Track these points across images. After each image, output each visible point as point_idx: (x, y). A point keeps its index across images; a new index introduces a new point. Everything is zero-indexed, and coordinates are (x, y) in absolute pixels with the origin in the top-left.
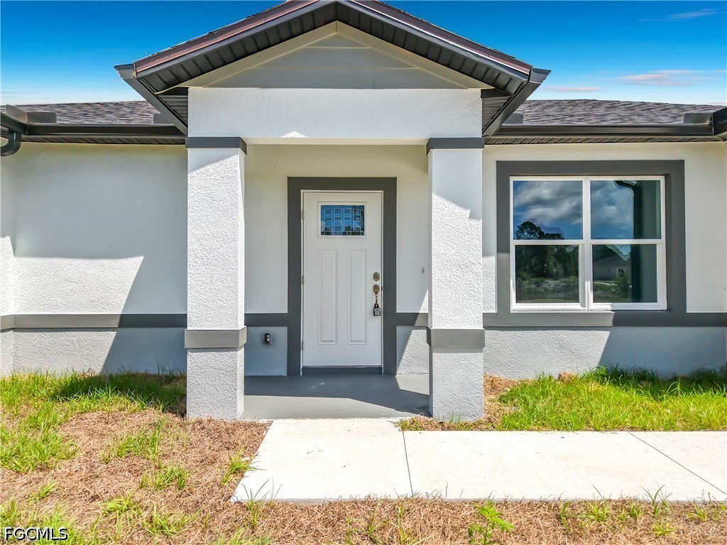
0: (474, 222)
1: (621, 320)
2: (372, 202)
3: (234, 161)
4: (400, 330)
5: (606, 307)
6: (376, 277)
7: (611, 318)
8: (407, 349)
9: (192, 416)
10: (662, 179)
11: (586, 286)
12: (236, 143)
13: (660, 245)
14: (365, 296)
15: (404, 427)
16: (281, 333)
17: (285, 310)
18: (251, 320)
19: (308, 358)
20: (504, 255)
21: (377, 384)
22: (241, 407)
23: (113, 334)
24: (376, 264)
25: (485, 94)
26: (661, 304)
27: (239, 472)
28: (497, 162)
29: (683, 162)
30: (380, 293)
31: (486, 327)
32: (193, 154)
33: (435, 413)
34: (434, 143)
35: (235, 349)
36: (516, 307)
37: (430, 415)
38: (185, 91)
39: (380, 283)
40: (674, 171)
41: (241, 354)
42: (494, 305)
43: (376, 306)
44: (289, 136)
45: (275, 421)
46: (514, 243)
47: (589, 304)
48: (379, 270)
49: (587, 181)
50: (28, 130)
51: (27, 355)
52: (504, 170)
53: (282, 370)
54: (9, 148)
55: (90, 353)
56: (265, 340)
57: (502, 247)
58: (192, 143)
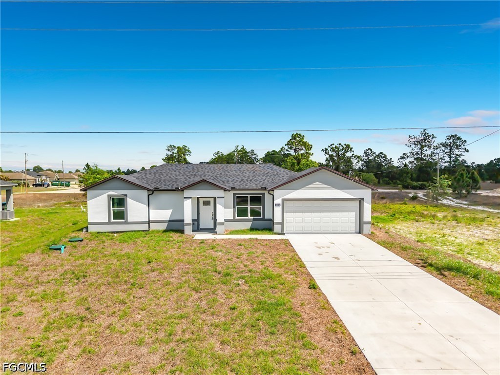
0: (223, 208)
1: (254, 220)
2: (212, 201)
3: (190, 200)
5: (252, 217)
7: (252, 219)
8: (217, 225)
9: (185, 234)
10: (262, 196)
11: (249, 214)
12: (191, 198)
13: (262, 207)
14: (211, 216)
15: (213, 235)
16: (196, 223)
17: (197, 219)
18: (193, 220)
19: (201, 227)
20: (235, 209)
21: (212, 231)
22: (192, 233)
23: (168, 223)
25: (224, 191)
26: (262, 217)
27: (193, 237)
29: (265, 193)
30: (213, 216)
32: (185, 199)
33: (218, 233)
34: (218, 198)
36: (237, 218)
38: (184, 191)
39: (213, 214)
40: (263, 194)
41: (191, 226)
42: (232, 217)
43: (212, 218)
44: (198, 196)
45: (196, 234)
46: (236, 207)
47: (249, 217)
48: (213, 212)
49: (249, 196)
50: (155, 190)
51: (154, 227)
52: (234, 194)
53: (196, 229)
54: (152, 194)
55: (164, 226)
56: (193, 224)
57: (234, 207)
58: (185, 198)
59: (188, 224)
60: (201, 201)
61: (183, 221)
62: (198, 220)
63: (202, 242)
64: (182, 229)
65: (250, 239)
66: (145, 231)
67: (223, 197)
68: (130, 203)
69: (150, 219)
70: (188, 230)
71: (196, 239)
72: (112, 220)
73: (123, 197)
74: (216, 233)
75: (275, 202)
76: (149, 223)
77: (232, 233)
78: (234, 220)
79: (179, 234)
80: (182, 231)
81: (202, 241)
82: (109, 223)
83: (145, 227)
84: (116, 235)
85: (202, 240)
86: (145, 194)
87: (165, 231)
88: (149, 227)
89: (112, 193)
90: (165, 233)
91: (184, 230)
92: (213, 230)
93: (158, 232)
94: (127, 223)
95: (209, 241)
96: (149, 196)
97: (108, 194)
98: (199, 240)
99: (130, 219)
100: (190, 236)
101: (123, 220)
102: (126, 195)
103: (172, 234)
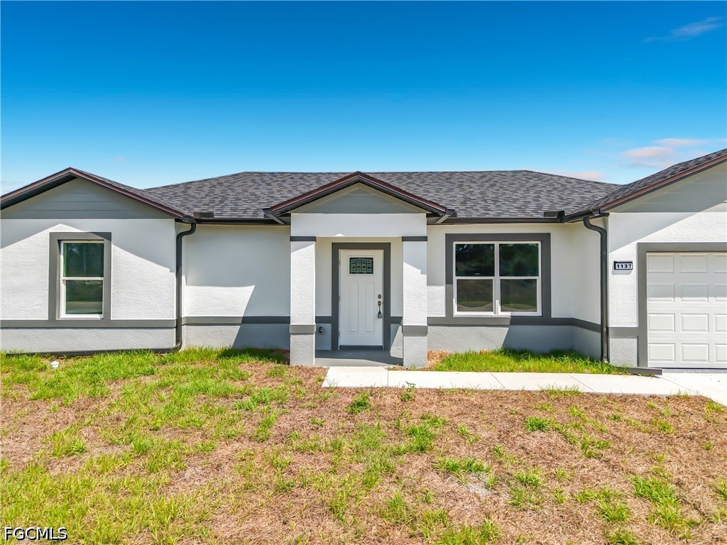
0: (423, 275)
1: (515, 321)
2: (378, 256)
3: (311, 247)
4: (393, 326)
5: (508, 314)
6: (379, 297)
7: (509, 320)
8: (397, 336)
9: (293, 364)
10: (539, 243)
11: (497, 303)
12: (313, 239)
13: (539, 279)
14: (374, 307)
15: (389, 369)
16: (328, 327)
18: (319, 319)
19: (343, 341)
20: (450, 285)
22: (314, 362)
23: (239, 327)
24: (380, 290)
25: (428, 216)
26: (539, 313)
27: (321, 380)
28: (446, 234)
29: (550, 234)
30: (382, 306)
31: (429, 325)
32: (293, 244)
33: (404, 364)
34: (405, 239)
35: (312, 334)
36: (456, 313)
37: (403, 365)
38: (290, 215)
39: (381, 300)
40: (545, 238)
41: (314, 335)
42: (444, 312)
43: (380, 313)
44: (337, 235)
45: (331, 368)
46: (455, 278)
47: (498, 312)
48: (381, 293)
49: (497, 244)
50: (199, 221)
51: (193, 338)
52: (450, 238)
53: (329, 347)
54: (191, 231)
55: (227, 337)
56: (320, 331)
57: (449, 281)
58: (293, 239)
59: (303, 330)
60: (345, 256)
61: (287, 320)
62: (334, 320)
63: (361, 401)
64: (283, 347)
65: (546, 394)
66: (168, 351)
67: (425, 239)
68: (120, 259)
69: (185, 314)
70: (303, 349)
71: (331, 389)
72: (63, 315)
73: (98, 240)
74: (399, 362)
75: (613, 256)
76: (178, 324)
77: (450, 363)
78: (448, 321)
79: (269, 366)
80: (281, 355)
81: (358, 398)
82: (53, 323)
83: (165, 339)
84: (55, 364)
85: (358, 391)
86: (166, 230)
87: (227, 354)
88: (179, 340)
89: (62, 227)
90: (224, 361)
91: (289, 351)
92: (380, 353)
93: (204, 354)
94: (108, 324)
95: (388, 400)
96: (179, 237)
97: (53, 230)
98: (344, 391)
99: (119, 312)
100: (310, 371)
101: (97, 317)
102: (108, 236)
103: (247, 366)
